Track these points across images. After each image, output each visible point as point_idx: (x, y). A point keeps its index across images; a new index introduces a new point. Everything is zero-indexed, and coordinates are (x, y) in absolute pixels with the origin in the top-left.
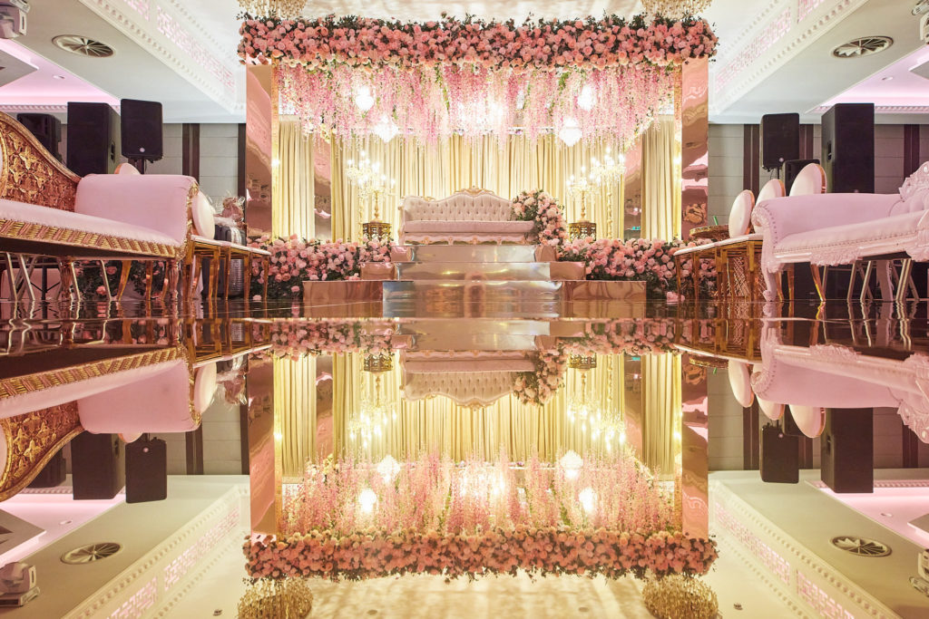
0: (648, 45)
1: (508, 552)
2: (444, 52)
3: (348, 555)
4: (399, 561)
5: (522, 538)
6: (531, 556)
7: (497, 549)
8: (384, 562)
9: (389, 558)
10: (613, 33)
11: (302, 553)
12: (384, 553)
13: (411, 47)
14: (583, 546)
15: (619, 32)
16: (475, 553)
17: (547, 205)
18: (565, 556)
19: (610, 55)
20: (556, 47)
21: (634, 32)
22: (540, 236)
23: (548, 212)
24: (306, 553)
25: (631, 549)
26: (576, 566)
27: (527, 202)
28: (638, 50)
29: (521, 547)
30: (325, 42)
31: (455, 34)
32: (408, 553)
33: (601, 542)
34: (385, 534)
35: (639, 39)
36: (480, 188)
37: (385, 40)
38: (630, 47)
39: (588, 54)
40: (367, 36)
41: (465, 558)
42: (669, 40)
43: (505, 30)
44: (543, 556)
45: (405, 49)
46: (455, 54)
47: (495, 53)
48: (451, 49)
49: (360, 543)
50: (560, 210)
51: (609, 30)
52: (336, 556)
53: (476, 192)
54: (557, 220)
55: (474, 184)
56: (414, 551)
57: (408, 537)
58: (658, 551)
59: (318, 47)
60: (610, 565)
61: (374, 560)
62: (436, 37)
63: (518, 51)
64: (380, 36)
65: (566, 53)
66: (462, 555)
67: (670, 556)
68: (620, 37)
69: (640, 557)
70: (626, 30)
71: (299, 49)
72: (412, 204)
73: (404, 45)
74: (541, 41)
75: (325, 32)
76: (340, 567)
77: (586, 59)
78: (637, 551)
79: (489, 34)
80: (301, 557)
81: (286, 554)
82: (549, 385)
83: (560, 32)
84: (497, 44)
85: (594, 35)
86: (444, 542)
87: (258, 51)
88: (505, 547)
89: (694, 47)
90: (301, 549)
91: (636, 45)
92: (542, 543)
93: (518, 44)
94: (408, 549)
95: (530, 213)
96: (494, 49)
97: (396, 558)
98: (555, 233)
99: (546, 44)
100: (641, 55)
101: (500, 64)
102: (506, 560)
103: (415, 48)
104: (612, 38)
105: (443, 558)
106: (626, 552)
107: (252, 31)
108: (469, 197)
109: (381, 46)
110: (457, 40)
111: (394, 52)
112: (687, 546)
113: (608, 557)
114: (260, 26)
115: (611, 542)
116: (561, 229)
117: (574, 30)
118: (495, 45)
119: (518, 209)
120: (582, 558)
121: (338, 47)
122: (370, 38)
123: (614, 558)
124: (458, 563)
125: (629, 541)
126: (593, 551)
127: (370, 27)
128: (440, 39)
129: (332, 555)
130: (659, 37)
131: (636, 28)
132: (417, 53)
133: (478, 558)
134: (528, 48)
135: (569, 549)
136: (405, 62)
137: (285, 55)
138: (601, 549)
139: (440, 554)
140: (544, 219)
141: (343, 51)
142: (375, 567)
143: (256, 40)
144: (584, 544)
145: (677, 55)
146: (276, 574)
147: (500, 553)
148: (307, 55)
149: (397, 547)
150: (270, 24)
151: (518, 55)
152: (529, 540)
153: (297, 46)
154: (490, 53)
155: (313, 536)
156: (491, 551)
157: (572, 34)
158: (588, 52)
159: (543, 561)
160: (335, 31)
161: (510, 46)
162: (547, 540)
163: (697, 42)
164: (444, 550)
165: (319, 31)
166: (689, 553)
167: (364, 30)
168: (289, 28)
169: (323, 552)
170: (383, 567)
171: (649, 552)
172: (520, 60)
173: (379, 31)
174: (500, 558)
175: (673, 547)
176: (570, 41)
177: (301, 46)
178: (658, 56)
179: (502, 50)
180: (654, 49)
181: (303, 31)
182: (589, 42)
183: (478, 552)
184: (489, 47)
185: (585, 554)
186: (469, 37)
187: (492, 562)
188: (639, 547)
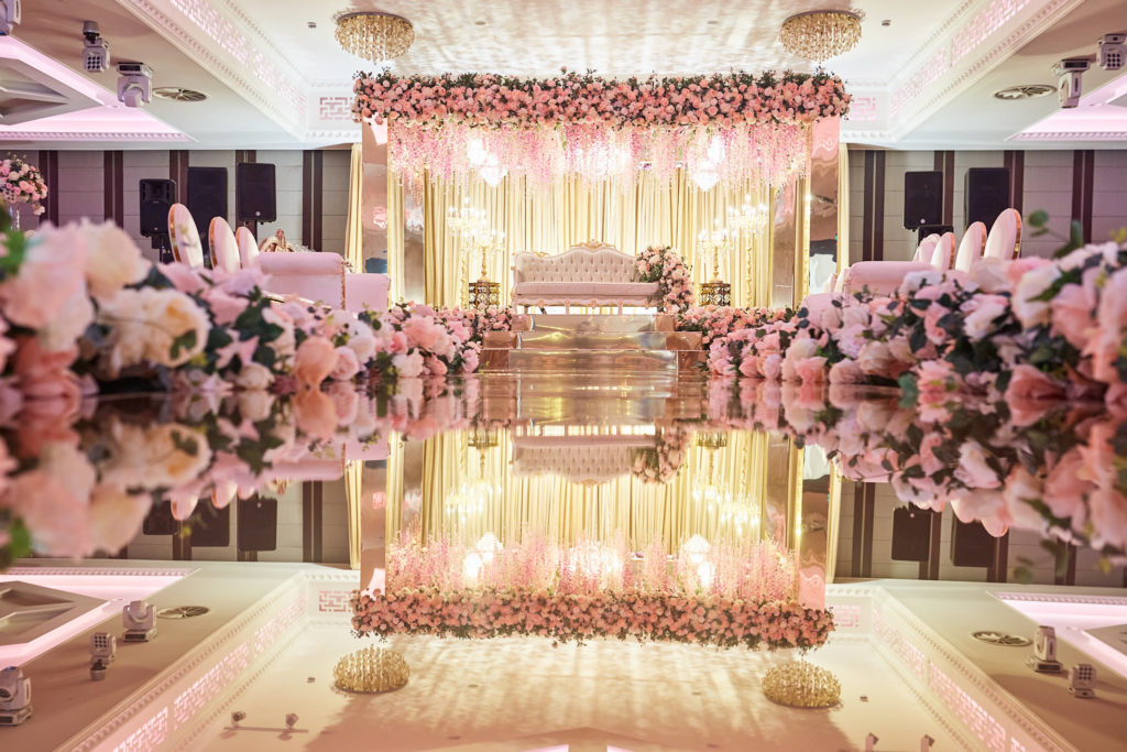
0: (776, 105)
1: (617, 613)
2: (564, 113)
3: (456, 611)
4: (508, 617)
5: (632, 601)
6: (641, 619)
7: (606, 610)
8: (492, 618)
9: (498, 615)
10: (740, 92)
11: (410, 606)
12: (494, 609)
13: (530, 107)
14: (694, 610)
15: (746, 91)
16: (584, 613)
17: (673, 265)
18: (675, 621)
19: (737, 115)
20: (680, 107)
21: (761, 90)
22: (665, 300)
23: (674, 273)
24: (414, 607)
25: (745, 616)
26: (686, 631)
27: (654, 260)
28: (766, 109)
29: (631, 609)
30: (442, 102)
31: (575, 94)
32: (516, 611)
33: (713, 607)
34: (494, 591)
35: (767, 98)
36: (600, 241)
37: (504, 100)
38: (758, 107)
39: (712, 114)
40: (485, 95)
41: (574, 618)
42: (798, 99)
43: (626, 89)
44: (653, 619)
45: (523, 110)
46: (575, 115)
47: (616, 113)
48: (571, 110)
49: (469, 599)
50: (687, 272)
51: (735, 90)
52: (445, 612)
53: (595, 247)
54: (683, 282)
55: (592, 237)
56: (523, 609)
57: (517, 594)
58: (771, 620)
59: (435, 108)
60: (721, 631)
61: (483, 616)
62: (555, 97)
63: (641, 111)
64: (498, 96)
65: (690, 113)
66: (572, 614)
67: (783, 625)
68: (747, 96)
69: (753, 625)
70: (754, 89)
71: (416, 109)
72: (524, 261)
73: (523, 105)
74: (664, 101)
75: (442, 92)
76: (447, 623)
77: (711, 118)
78: (750, 618)
79: (611, 94)
80: (409, 611)
81: (395, 606)
82: (670, 464)
83: (684, 91)
84: (618, 104)
85: (720, 95)
86: (553, 601)
87: (374, 112)
88: (614, 609)
89: (823, 107)
90: (409, 602)
91: (763, 105)
92: (653, 607)
93: (640, 105)
94: (517, 606)
95: (655, 274)
96: (616, 109)
97: (505, 615)
98: (680, 296)
99: (670, 103)
100: (769, 115)
101: (623, 123)
102: (615, 622)
103: (534, 108)
104: (739, 98)
105: (552, 617)
106: (739, 619)
107: (368, 91)
108: (587, 253)
109: (500, 106)
110: (578, 100)
111: (512, 113)
112: (801, 613)
113: (720, 623)
114: (377, 86)
115: (725, 608)
116: (688, 292)
117: (698, 89)
118: (616, 104)
119: (643, 268)
120: (692, 623)
121: (456, 108)
122: (489, 99)
123: (725, 624)
124: (567, 623)
125: (743, 608)
126: (705, 616)
127: (487, 87)
128: (560, 99)
129: (441, 610)
130: (788, 95)
131: (764, 86)
132: (536, 113)
133: (587, 618)
134: (651, 108)
135: (680, 613)
136: (524, 123)
137: (401, 116)
138: (713, 615)
139: (549, 613)
140: (669, 282)
141: (460, 111)
142: (483, 623)
143: (373, 102)
144: (695, 608)
145: (805, 115)
146: (383, 627)
147: (609, 615)
148: (424, 116)
149: (506, 603)
150: (386, 83)
151: (640, 115)
152: (641, 603)
153: (414, 106)
154: (612, 113)
155: (421, 591)
156: (601, 611)
157: (696, 93)
158: (713, 112)
159: (653, 624)
160: (452, 90)
161: (632, 107)
162: (658, 603)
163: (827, 102)
164: (554, 608)
165: (437, 91)
166: (803, 622)
167: (482, 89)
168: (405, 87)
169: (432, 607)
170: (491, 623)
171: (762, 619)
172: (642, 120)
173: (497, 91)
174: (609, 621)
175: (787, 615)
176: (695, 101)
177: (418, 106)
178: (786, 116)
179: (624, 111)
180: (783, 109)
181: (420, 91)
182: (715, 102)
183: (587, 612)
184: (610, 108)
185: (697, 619)
186: (590, 97)
187: (601, 623)
188: (752, 614)
